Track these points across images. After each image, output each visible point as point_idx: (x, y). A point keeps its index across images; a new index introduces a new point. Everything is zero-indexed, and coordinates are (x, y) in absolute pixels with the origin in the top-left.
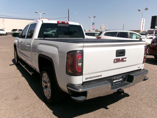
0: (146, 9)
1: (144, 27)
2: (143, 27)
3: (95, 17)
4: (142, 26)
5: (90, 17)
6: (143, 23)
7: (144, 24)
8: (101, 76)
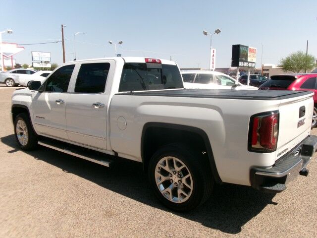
0: (218, 32)
1: (215, 63)
2: (213, 64)
3: (121, 43)
4: (211, 61)
5: (111, 43)
6: (213, 56)
7: (215, 58)
8: (287, 149)
